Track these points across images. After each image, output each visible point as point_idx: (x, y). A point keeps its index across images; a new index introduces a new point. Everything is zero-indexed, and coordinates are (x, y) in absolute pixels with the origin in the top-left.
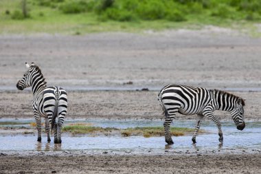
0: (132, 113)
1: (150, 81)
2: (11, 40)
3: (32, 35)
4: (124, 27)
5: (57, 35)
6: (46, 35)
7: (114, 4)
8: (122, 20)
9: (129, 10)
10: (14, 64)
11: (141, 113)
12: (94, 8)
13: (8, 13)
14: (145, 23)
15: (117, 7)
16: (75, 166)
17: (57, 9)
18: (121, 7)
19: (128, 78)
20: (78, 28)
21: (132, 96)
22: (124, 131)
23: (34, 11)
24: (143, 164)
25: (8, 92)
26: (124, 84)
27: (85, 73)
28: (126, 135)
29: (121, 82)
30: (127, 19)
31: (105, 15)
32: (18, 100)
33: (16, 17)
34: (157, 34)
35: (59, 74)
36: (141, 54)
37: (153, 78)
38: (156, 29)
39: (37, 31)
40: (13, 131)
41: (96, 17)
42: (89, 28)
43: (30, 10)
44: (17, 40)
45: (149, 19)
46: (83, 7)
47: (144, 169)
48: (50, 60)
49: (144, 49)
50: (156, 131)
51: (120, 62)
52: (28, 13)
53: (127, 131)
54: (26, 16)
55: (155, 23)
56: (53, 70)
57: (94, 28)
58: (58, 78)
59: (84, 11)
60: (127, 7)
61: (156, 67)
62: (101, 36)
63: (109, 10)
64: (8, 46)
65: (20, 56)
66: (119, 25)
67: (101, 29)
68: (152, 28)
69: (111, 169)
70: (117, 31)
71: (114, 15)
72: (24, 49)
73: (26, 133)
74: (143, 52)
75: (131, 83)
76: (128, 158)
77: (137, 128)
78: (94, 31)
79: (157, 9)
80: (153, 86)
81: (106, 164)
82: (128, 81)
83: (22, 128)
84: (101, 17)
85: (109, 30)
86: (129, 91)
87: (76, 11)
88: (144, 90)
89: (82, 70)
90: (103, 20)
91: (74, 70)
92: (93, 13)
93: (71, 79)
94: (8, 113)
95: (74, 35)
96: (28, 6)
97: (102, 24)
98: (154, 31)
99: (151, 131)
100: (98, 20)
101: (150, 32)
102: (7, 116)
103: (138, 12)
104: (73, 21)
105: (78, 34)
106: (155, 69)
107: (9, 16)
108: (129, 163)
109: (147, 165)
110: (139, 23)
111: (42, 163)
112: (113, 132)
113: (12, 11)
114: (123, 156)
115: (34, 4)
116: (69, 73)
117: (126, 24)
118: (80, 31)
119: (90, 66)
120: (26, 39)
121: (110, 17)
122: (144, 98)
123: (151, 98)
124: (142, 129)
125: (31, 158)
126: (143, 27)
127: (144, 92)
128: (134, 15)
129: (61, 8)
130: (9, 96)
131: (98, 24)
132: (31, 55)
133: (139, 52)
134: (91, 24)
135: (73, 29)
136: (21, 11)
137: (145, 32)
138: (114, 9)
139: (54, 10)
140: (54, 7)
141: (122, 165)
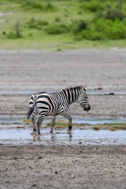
0: (101, 112)
1: (116, 87)
2: (7, 55)
3: (23, 51)
4: (95, 45)
5: (43, 51)
6: (35, 51)
7: (88, 27)
8: (94, 40)
9: (99, 32)
10: (9, 74)
11: (109, 112)
12: (72, 30)
13: (4, 33)
14: (112, 42)
15: (89, 30)
16: (57, 153)
17: (43, 30)
18: (93, 29)
19: (98, 85)
20: (59, 46)
21: (102, 99)
22: (94, 126)
23: (25, 32)
24: (110, 152)
25: (5, 95)
26: (95, 89)
27: (65, 81)
28: (96, 129)
29: (93, 88)
30: (98, 39)
31: (80, 36)
32: (12, 102)
33: (11, 37)
34: (121, 50)
35: (45, 82)
36: (108, 66)
37: (117, 85)
38: (120, 47)
39: (27, 48)
40: (8, 126)
41: (74, 37)
42: (68, 45)
43: (21, 31)
44: (12, 55)
45: (114, 39)
46: (64, 29)
47: (110, 156)
48: (37, 71)
49: (111, 62)
50: (120, 126)
51: (92, 72)
52: (20, 33)
53: (97, 126)
54: (18, 36)
55: (120, 42)
56: (39, 78)
57: (72, 46)
58: (43, 85)
59: (64, 32)
60: (98, 30)
61: (120, 76)
62: (77, 52)
63: (84, 32)
64: (4, 60)
65: (14, 67)
66: (91, 43)
67: (77, 46)
68: (117, 46)
69: (85, 155)
70: (90, 48)
71: (87, 36)
72: (17, 62)
73: (18, 128)
74: (110, 64)
75: (100, 89)
76: (98, 147)
77: (105, 124)
78: (72, 48)
79: (121, 31)
80: (118, 91)
81: (81, 152)
82: (98, 87)
83: (16, 123)
84: (78, 37)
85: (84, 47)
86: (99, 95)
87: (58, 33)
88: (111, 94)
89: (62, 78)
90: (79, 40)
91: (56, 78)
92: (71, 34)
93: (53, 85)
94: (4, 112)
95: (56, 51)
96: (20, 28)
97: (78, 42)
98: (119, 48)
99: (116, 126)
100: (75, 39)
101: (116, 49)
102: (4, 114)
103: (106, 33)
104: (55, 40)
105: (59, 50)
106: (119, 78)
107: (5, 36)
108: (99, 151)
109: (113, 153)
110: (107, 42)
111: (31, 151)
112: (87, 127)
113: (8, 32)
114: (94, 146)
115: (25, 27)
116: (52, 81)
117: (97, 42)
118: (61, 48)
119: (68, 75)
120: (19, 54)
121: (85, 37)
122: (110, 100)
123: (116, 100)
124: (109, 124)
125: (22, 147)
126: (110, 45)
127: (110, 96)
128: (103, 36)
129: (46, 30)
130: (5, 99)
131: (75, 43)
132: (23, 66)
133: (107, 65)
134: (69, 43)
135: (56, 46)
136: (15, 32)
137: (112, 49)
138: (88, 31)
139: (41, 31)
140: (40, 29)
141: (93, 153)
